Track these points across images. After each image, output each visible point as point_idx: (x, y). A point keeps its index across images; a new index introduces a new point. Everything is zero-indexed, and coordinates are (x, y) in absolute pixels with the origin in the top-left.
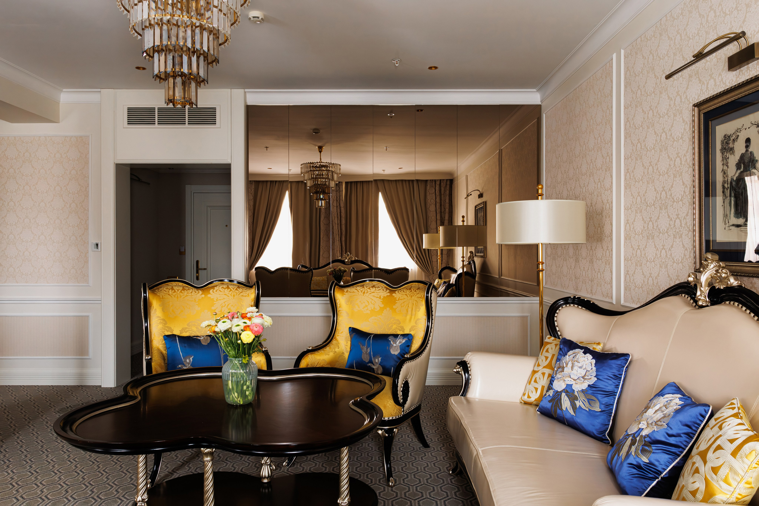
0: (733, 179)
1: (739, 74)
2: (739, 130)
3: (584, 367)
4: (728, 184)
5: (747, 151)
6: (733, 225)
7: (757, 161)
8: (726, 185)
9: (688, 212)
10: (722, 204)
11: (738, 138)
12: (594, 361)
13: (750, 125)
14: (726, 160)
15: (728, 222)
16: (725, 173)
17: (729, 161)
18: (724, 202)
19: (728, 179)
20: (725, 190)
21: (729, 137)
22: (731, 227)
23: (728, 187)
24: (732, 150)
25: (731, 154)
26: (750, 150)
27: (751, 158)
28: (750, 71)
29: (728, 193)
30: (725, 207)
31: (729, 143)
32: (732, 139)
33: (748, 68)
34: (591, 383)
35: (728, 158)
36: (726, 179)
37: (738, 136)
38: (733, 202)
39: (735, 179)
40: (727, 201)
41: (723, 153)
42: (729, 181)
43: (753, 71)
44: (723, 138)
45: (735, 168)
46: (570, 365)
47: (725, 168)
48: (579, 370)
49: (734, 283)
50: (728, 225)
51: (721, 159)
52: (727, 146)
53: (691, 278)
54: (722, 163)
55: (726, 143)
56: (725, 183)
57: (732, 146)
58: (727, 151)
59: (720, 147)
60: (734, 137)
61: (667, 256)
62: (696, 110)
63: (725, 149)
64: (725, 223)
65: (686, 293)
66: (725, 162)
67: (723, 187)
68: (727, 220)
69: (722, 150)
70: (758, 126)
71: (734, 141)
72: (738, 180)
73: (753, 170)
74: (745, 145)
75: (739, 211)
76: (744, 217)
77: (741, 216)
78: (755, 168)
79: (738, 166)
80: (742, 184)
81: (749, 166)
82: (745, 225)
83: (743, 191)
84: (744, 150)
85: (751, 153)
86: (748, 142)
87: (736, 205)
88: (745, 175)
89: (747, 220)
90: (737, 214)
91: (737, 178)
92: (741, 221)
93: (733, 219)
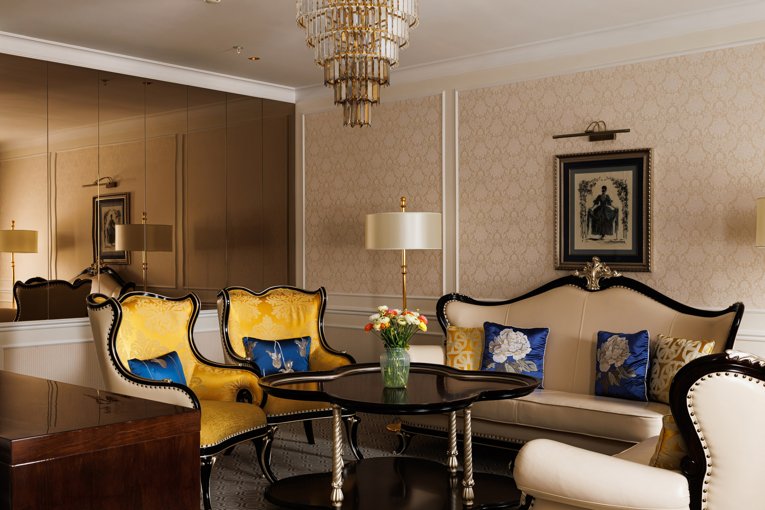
0: (591, 210)
1: (596, 145)
2: (596, 180)
3: (520, 342)
4: (585, 212)
5: (603, 194)
6: (590, 239)
7: (612, 201)
8: (584, 213)
9: (544, 228)
10: (580, 225)
11: (595, 184)
12: (526, 337)
13: (606, 178)
14: (584, 197)
15: (586, 237)
16: (582, 205)
17: (587, 198)
18: (582, 224)
19: (585, 210)
20: (583, 216)
21: (587, 182)
22: (588, 240)
23: (586, 215)
24: (590, 191)
25: (589, 194)
26: (606, 193)
27: (607, 199)
28: (605, 145)
29: (586, 218)
30: (583, 227)
31: (587, 187)
32: (589, 184)
33: (603, 143)
34: (528, 353)
35: (586, 196)
36: (584, 209)
37: (595, 183)
38: (590, 225)
39: (593, 210)
40: (585, 224)
41: (581, 193)
42: (587, 211)
43: (608, 146)
44: (581, 182)
45: (593, 204)
46: (506, 341)
47: (583, 202)
48: (516, 345)
49: (617, 274)
50: (585, 238)
51: (579, 195)
52: (585, 188)
53: (577, 273)
54: (580, 198)
55: (584, 186)
56: (583, 211)
57: (590, 189)
58: (585, 191)
59: (578, 188)
60: (592, 183)
61: (518, 259)
62: (558, 159)
63: (583, 189)
64: (583, 238)
65: (572, 284)
66: (583, 198)
67: (581, 214)
68: (584, 236)
69: (581, 190)
70: (613, 180)
71: (591, 186)
72: (596, 210)
73: (609, 206)
74: (601, 190)
75: (596, 230)
76: (601, 235)
77: (598, 234)
78: (610, 205)
79: (596, 202)
80: (599, 213)
81: (605, 203)
82: (601, 239)
83: (601, 218)
84: (601, 193)
85: (607, 195)
86: (604, 188)
87: (593, 227)
88: (602, 208)
89: (603, 236)
90: (594, 232)
91: (594, 209)
92: (597, 237)
93: (591, 236)
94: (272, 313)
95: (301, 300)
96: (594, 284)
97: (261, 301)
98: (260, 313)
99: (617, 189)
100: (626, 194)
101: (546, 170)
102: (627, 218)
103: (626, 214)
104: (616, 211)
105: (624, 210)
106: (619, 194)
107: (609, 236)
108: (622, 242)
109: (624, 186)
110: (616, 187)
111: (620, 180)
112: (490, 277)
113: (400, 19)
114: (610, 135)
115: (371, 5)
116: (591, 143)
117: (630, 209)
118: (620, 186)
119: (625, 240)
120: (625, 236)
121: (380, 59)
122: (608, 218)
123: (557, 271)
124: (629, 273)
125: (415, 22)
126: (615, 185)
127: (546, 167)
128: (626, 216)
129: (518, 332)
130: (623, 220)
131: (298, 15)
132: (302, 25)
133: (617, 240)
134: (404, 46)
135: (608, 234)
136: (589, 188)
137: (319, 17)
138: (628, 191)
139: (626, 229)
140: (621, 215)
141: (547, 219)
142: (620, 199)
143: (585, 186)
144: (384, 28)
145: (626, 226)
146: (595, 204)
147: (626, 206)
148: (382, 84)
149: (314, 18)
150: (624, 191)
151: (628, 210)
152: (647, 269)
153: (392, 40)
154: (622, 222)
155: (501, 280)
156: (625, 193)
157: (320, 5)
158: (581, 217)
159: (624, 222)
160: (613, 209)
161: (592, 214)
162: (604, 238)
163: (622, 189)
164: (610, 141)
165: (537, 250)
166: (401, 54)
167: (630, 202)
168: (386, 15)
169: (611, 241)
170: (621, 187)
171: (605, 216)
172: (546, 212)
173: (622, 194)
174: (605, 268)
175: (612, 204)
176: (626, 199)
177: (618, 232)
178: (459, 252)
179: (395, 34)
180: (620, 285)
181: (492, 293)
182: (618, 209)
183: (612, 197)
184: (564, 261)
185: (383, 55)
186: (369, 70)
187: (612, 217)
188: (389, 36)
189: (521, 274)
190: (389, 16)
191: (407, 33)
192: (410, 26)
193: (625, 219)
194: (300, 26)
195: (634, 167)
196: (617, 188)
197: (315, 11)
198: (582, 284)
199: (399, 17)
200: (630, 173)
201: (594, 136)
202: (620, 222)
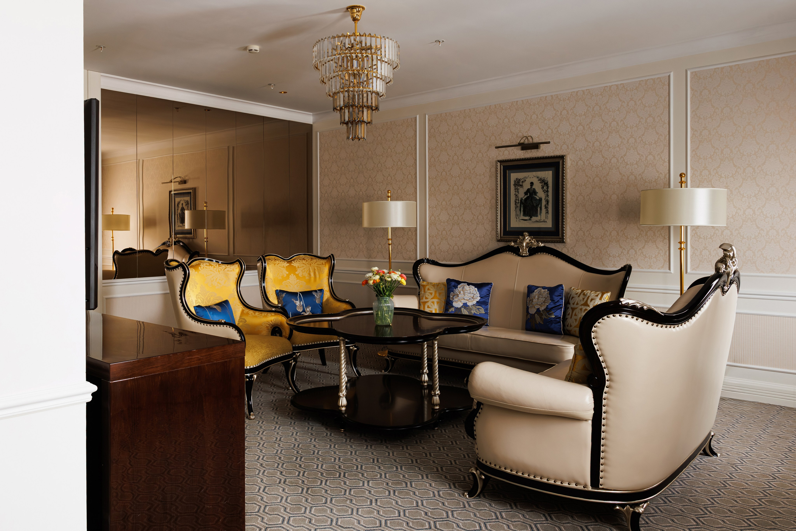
0: (522, 199)
1: (526, 153)
3: (472, 293)
4: (518, 201)
5: (531, 187)
6: (522, 220)
7: (537, 193)
8: (517, 201)
9: (489, 212)
10: (515, 209)
12: (476, 289)
13: (533, 176)
16: (516, 196)
17: (519, 190)
18: (516, 209)
21: (519, 179)
22: (520, 221)
24: (522, 186)
25: (521, 188)
26: (533, 187)
27: (534, 191)
29: (519, 205)
30: (516, 211)
32: (521, 181)
33: (532, 152)
34: (478, 300)
36: (517, 199)
37: (526, 180)
38: (522, 209)
39: (524, 199)
40: (518, 209)
41: (515, 187)
42: (520, 199)
43: (534, 154)
44: (515, 179)
45: (524, 195)
46: (462, 292)
47: (517, 193)
48: (469, 295)
49: (541, 245)
50: (518, 219)
51: (514, 189)
52: (518, 183)
53: (513, 244)
54: (515, 191)
58: (518, 186)
59: (513, 183)
60: (523, 180)
61: (471, 234)
62: (499, 163)
64: (517, 219)
65: (509, 251)
66: (517, 190)
67: (516, 202)
68: (518, 217)
69: (515, 185)
70: (538, 178)
71: (523, 182)
72: (526, 199)
73: (535, 196)
74: (530, 185)
75: (526, 213)
76: (529, 216)
77: (527, 216)
78: (536, 195)
79: (526, 193)
80: (528, 201)
81: (533, 194)
82: (530, 220)
83: (529, 205)
84: (529, 187)
85: (534, 189)
86: (532, 184)
87: (524, 211)
88: (530, 198)
89: (531, 218)
90: (525, 215)
92: (527, 218)
93: (522, 217)
94: (296, 273)
95: (317, 263)
96: (525, 251)
97: (288, 264)
98: (287, 273)
99: (541, 184)
100: (548, 188)
101: (490, 171)
102: (548, 205)
103: (547, 202)
104: (540, 200)
106: (543, 188)
107: (535, 217)
108: (544, 222)
109: (546, 182)
111: (543, 178)
112: (451, 247)
113: (387, 64)
114: (536, 146)
115: (366, 54)
116: (522, 151)
117: (550, 198)
119: (547, 220)
120: (547, 217)
121: (372, 92)
122: (535, 205)
123: (498, 242)
124: (549, 244)
125: (397, 66)
126: (539, 182)
127: (490, 169)
128: (548, 203)
129: (471, 286)
130: (545, 206)
131: (314, 61)
132: (317, 68)
133: (541, 221)
134: (390, 83)
136: (521, 183)
137: (329, 63)
138: (549, 185)
139: (547, 212)
140: (544, 203)
141: (491, 205)
142: (543, 191)
143: (518, 182)
144: (375, 70)
145: (547, 210)
146: (525, 195)
147: (548, 196)
148: (374, 110)
149: (326, 63)
151: (549, 199)
152: (562, 241)
153: (381, 79)
154: (544, 207)
155: (459, 249)
156: (547, 187)
157: (330, 54)
158: (515, 204)
159: (546, 208)
160: (538, 198)
161: (523, 202)
162: (532, 219)
163: (544, 184)
164: (536, 150)
165: (484, 227)
166: (387, 89)
167: (550, 194)
168: (377, 61)
169: (537, 221)
170: (544, 182)
171: (533, 203)
172: (491, 201)
174: (532, 240)
175: (538, 194)
176: (547, 191)
177: (542, 214)
178: (429, 229)
179: (383, 74)
180: (543, 252)
181: (452, 258)
182: (542, 198)
183: (537, 190)
184: (504, 235)
185: (375, 89)
186: (365, 100)
187: (538, 204)
188: (379, 76)
189: (473, 244)
190: (379, 61)
191: (392, 74)
192: (394, 69)
194: (316, 69)
195: (553, 168)
197: (326, 58)
198: (516, 251)
199: (386, 62)
200: (550, 173)
201: (525, 147)
202: (543, 207)
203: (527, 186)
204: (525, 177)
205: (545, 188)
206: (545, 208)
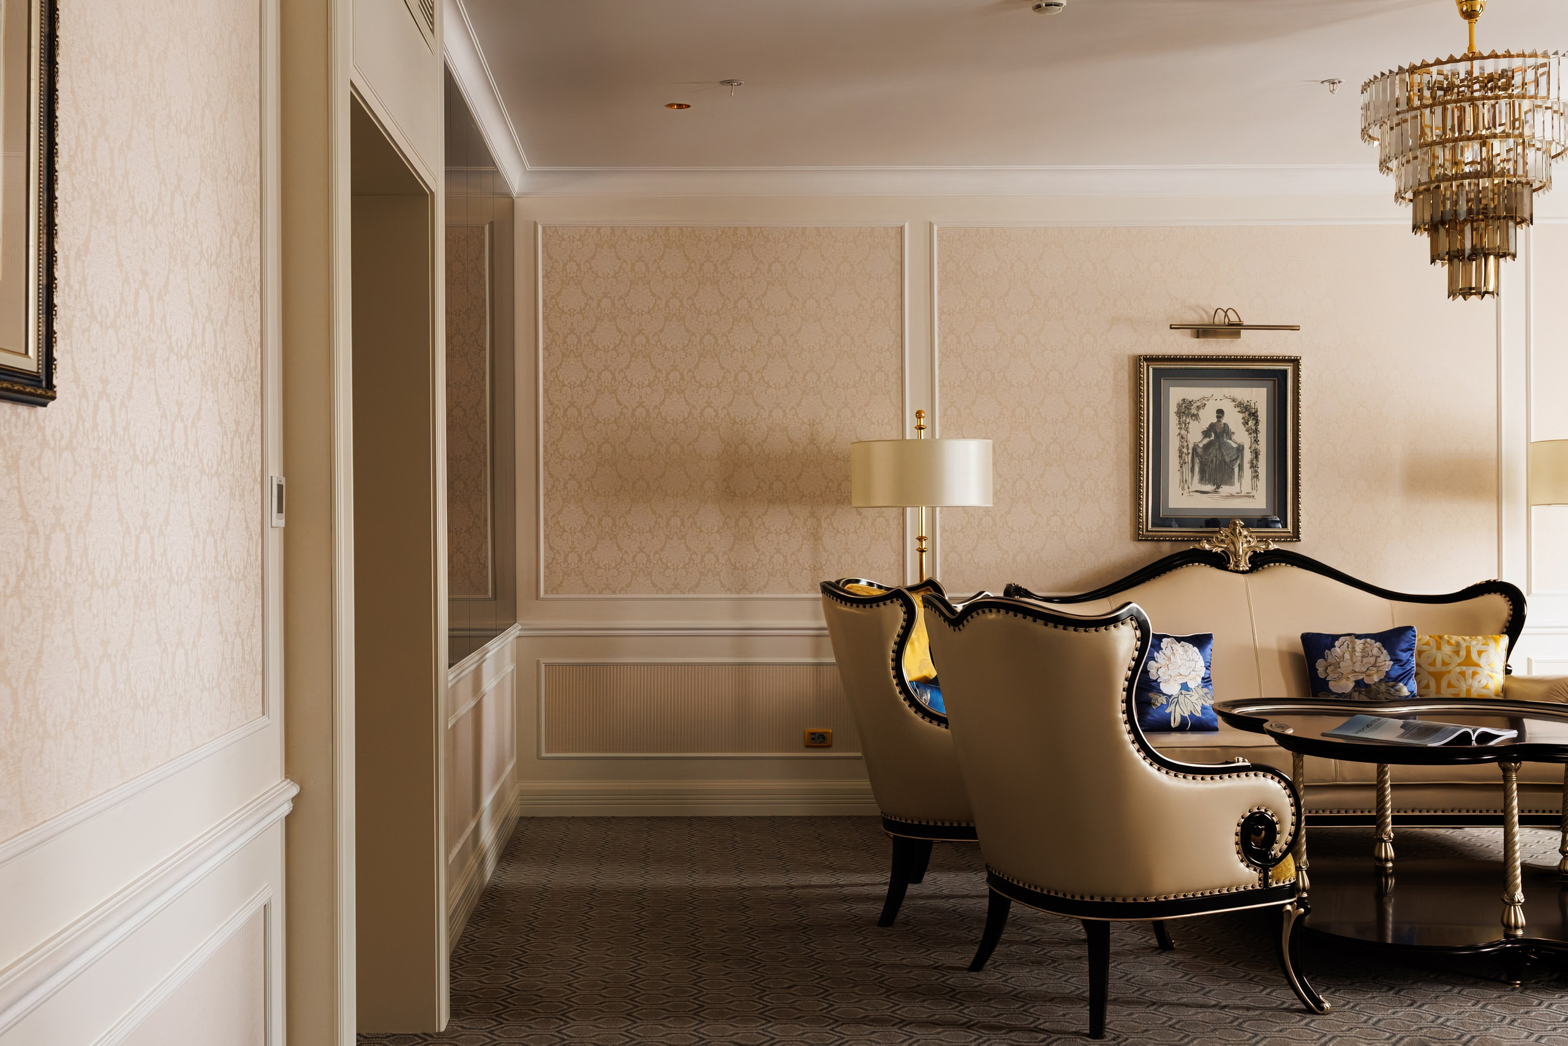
0: (1198, 445)
2: (1207, 399)
5: (1219, 421)
7: (1233, 433)
8: (1185, 450)
10: (1179, 468)
11: (1205, 406)
12: (1195, 649)
13: (1222, 398)
14: (1185, 425)
16: (1182, 438)
17: (1190, 426)
18: (1181, 467)
20: (1184, 455)
21: (1190, 402)
22: (1192, 494)
24: (1196, 417)
25: (1194, 420)
26: (1224, 421)
27: (1225, 430)
28: (1223, 345)
30: (1183, 472)
31: (1191, 409)
32: (1195, 405)
33: (1218, 342)
34: (1203, 675)
35: (1189, 423)
36: (1185, 444)
37: (1205, 404)
38: (1196, 469)
39: (1201, 445)
40: (1187, 468)
41: (1179, 417)
42: (1191, 446)
43: (1225, 348)
44: (1180, 401)
45: (1200, 437)
47: (1183, 432)
49: (1271, 546)
50: (1187, 490)
51: (1177, 422)
52: (1186, 410)
53: (1207, 547)
54: (1179, 426)
55: (1185, 407)
56: (1183, 448)
57: (1196, 412)
58: (1187, 416)
59: (1176, 409)
60: (1198, 404)
61: (1063, 524)
62: (1144, 362)
63: (1184, 413)
64: (1183, 489)
65: (1199, 562)
66: (1183, 426)
67: (1181, 452)
68: (1186, 487)
69: (1179, 414)
70: (1234, 401)
71: (1198, 408)
72: (1206, 447)
73: (1228, 441)
74: (1215, 415)
75: (1207, 478)
76: (1214, 485)
77: (1209, 483)
78: (1231, 439)
79: (1206, 434)
80: (1213, 451)
81: (1223, 436)
82: (1215, 492)
83: (1215, 459)
84: (1215, 420)
85: (1225, 424)
86: (1220, 413)
87: (1202, 472)
88: (1217, 444)
89: (1218, 487)
90: (1203, 480)
91: (1204, 445)
92: (1209, 488)
93: (1196, 485)
96: (1242, 561)
99: (1241, 416)
100: (1257, 423)
101: (1115, 378)
102: (1257, 460)
103: (1256, 454)
104: (1240, 449)
105: (1253, 448)
106: (1246, 423)
107: (1228, 487)
108: (1250, 497)
109: (1253, 410)
110: (1239, 412)
111: (1246, 401)
114: (1234, 329)
116: (1196, 339)
117: (1262, 447)
118: (1246, 410)
119: (1254, 493)
120: (1254, 487)
122: (1228, 459)
126: (1238, 409)
127: (1116, 373)
128: (1257, 457)
130: (1252, 463)
133: (1242, 494)
135: (1226, 484)
136: (1194, 411)
138: (1259, 418)
139: (1256, 476)
140: (1248, 456)
141: (1118, 458)
142: (1247, 430)
143: (1188, 408)
145: (1256, 472)
146: (1205, 437)
147: (1256, 441)
150: (1253, 419)
151: (1258, 447)
152: (1296, 536)
156: (1254, 422)
158: (1181, 457)
159: (1254, 466)
160: (1235, 445)
161: (1200, 453)
162: (1220, 490)
163: (1249, 415)
164: (1229, 340)
165: (1100, 508)
167: (1262, 436)
169: (1232, 496)
170: (1249, 413)
171: (1223, 455)
172: (1117, 446)
173: (1249, 423)
175: (1234, 437)
176: (1256, 431)
177: (1243, 481)
182: (1243, 446)
183: (1232, 427)
184: (1153, 526)
187: (1234, 457)
189: (1069, 549)
193: (1254, 462)
195: (1270, 383)
196: (1242, 413)
200: (1263, 392)
201: (1202, 331)
202: (1247, 466)
203: (1208, 417)
204: (1204, 398)
205: (1251, 423)
206: (1251, 468)
